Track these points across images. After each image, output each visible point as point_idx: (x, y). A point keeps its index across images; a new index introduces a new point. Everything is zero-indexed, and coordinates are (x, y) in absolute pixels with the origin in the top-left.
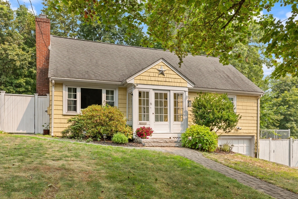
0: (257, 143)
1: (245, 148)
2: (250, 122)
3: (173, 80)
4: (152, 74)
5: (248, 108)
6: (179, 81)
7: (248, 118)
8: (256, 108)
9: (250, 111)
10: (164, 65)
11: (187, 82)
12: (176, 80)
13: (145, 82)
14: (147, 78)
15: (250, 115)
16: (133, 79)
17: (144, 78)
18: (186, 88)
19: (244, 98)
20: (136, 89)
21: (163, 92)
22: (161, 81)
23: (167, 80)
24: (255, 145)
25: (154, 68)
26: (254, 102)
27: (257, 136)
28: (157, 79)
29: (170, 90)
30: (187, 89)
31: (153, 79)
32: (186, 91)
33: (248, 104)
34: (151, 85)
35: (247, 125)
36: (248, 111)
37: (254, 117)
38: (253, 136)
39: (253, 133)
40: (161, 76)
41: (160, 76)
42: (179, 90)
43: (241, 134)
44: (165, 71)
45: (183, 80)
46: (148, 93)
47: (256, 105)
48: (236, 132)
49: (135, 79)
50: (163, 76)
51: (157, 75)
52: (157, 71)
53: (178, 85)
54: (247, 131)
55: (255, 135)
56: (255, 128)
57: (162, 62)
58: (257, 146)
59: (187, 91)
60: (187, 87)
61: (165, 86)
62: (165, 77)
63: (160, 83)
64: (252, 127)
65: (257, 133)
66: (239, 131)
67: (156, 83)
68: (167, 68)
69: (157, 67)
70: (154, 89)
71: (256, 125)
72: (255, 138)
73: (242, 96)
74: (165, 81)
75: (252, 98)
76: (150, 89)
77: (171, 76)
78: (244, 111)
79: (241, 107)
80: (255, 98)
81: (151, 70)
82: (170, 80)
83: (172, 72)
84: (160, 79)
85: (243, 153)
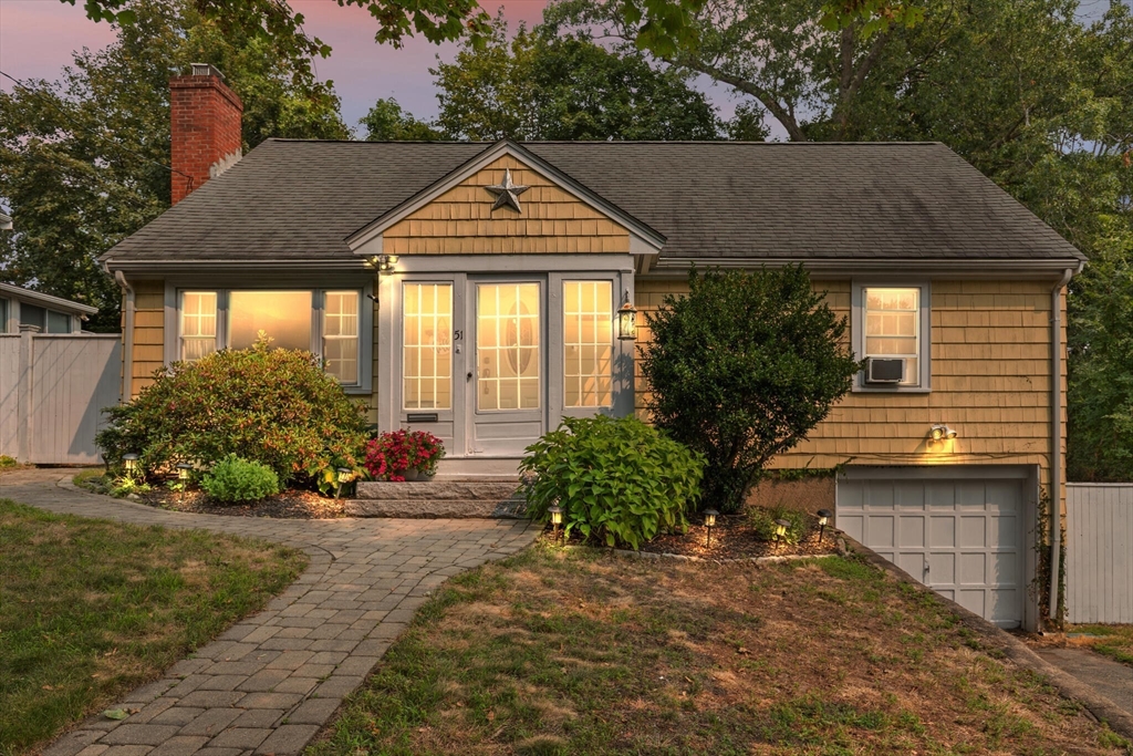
0: (1051, 500)
1: (993, 526)
2: (1011, 400)
3: (559, 228)
4: (463, 212)
5: (998, 336)
6: (587, 228)
7: (998, 384)
8: (1042, 336)
9: (1008, 352)
10: (519, 166)
11: (628, 233)
12: (572, 228)
13: (432, 247)
14: (438, 229)
15: (1010, 369)
16: (380, 239)
17: (426, 229)
19: (973, 289)
20: (393, 276)
21: (516, 282)
22: (504, 236)
23: (532, 228)
24: (1039, 511)
25: (471, 182)
26: (1034, 305)
27: (1051, 470)
30: (628, 264)
31: (466, 229)
32: (621, 269)
33: (996, 319)
35: (994, 415)
36: (996, 352)
37: (1032, 379)
38: (1031, 469)
39: (1027, 454)
40: (505, 213)
41: (496, 214)
42: (587, 270)
44: (519, 192)
45: (610, 224)
47: (1043, 319)
49: (385, 234)
50: (514, 215)
51: (485, 211)
52: (486, 193)
53: (582, 246)
55: (1043, 462)
56: (1043, 431)
57: (507, 154)
58: (1051, 516)
59: (630, 272)
60: (627, 254)
61: (525, 257)
62: (524, 215)
63: (498, 245)
64: (1020, 426)
65: (1051, 455)
67: (478, 246)
69: (483, 179)
70: (473, 274)
71: (1042, 415)
72: (1043, 477)
73: (961, 282)
74: (523, 236)
75: (1018, 289)
76: (457, 275)
77: (551, 212)
78: (976, 352)
79: (957, 336)
80: (1037, 289)
81: (460, 195)
82: (547, 228)
83: (555, 195)
84: (497, 228)
85: (980, 548)
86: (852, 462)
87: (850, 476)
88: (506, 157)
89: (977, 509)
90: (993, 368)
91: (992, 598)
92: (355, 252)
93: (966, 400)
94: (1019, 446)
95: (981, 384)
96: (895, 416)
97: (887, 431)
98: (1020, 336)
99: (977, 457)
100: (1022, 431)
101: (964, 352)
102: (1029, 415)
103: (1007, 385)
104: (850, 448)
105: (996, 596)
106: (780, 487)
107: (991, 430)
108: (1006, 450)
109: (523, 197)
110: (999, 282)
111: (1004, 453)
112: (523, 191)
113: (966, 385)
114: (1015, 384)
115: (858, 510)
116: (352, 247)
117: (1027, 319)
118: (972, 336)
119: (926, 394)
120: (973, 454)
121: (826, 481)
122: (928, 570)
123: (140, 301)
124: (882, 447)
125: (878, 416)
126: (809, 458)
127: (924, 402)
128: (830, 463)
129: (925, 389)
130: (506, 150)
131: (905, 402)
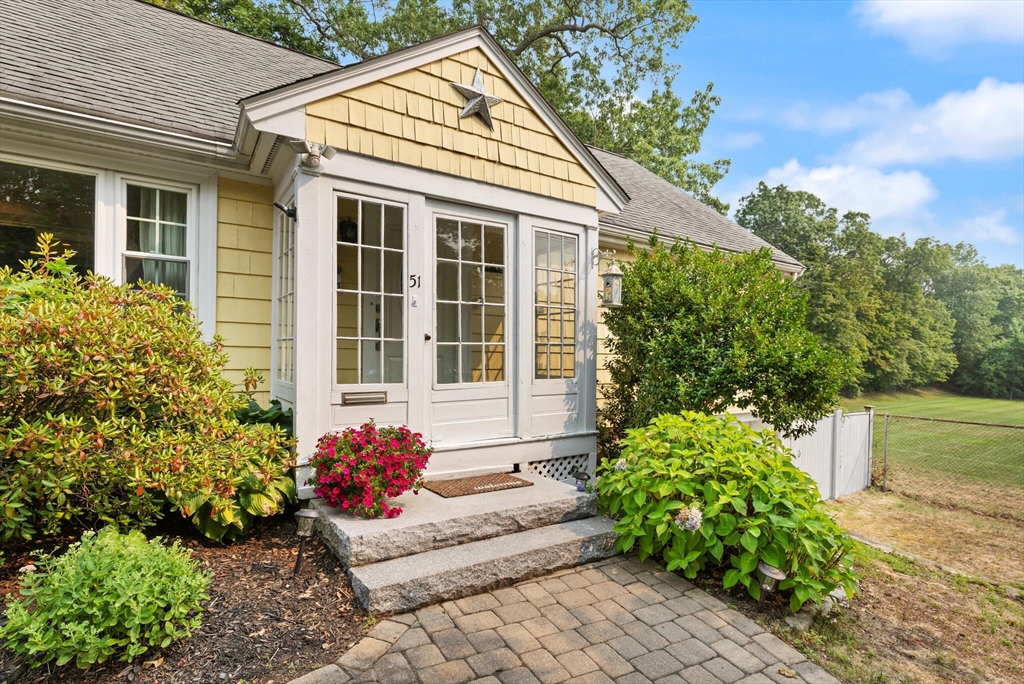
4: (422, 108)
6: (560, 170)
10: (491, 70)
11: (595, 185)
13: (382, 147)
14: (392, 124)
17: (375, 120)
18: (591, 211)
20: (320, 179)
22: (473, 156)
23: (506, 155)
28: (450, 139)
29: (515, 215)
30: (593, 220)
31: (427, 133)
32: (588, 224)
34: (415, 172)
40: (474, 125)
41: (465, 124)
45: (580, 170)
46: (396, 215)
50: (485, 132)
51: (451, 117)
52: (452, 92)
53: (555, 189)
57: (478, 48)
59: (594, 229)
60: (594, 208)
62: (496, 135)
63: (466, 167)
67: (445, 162)
68: (502, 90)
69: (450, 70)
70: (431, 199)
76: (412, 196)
81: (419, 83)
82: (521, 159)
83: (528, 119)
84: (466, 144)
88: (476, 53)
109: (498, 112)
130: (477, 42)
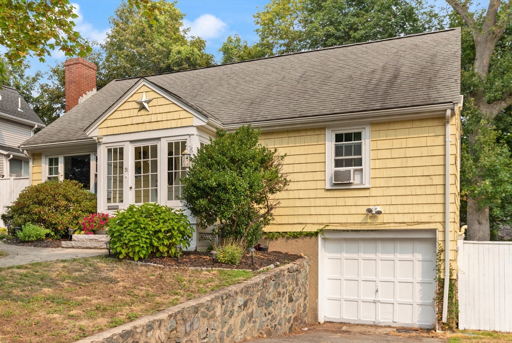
0: (444, 250)
1: (418, 266)
2: (419, 191)
3: (164, 117)
5: (410, 152)
6: (176, 115)
7: (411, 181)
9: (417, 162)
10: (148, 90)
11: (192, 116)
12: (170, 116)
15: (419, 172)
16: (97, 129)
17: (117, 122)
18: (192, 128)
19: (396, 126)
20: (102, 145)
21: (149, 144)
22: (143, 123)
23: (154, 118)
24: (437, 257)
25: (130, 100)
26: (433, 132)
27: (445, 232)
28: (136, 120)
29: (159, 139)
30: (194, 131)
31: (128, 121)
32: (191, 133)
33: (411, 142)
34: (126, 135)
35: (409, 200)
36: (410, 162)
37: (433, 177)
38: (434, 231)
39: (429, 223)
40: (143, 112)
41: (140, 113)
42: (176, 135)
43: (387, 225)
44: (148, 102)
45: (185, 112)
46: (121, 149)
47: (438, 140)
48: (369, 221)
49: (99, 127)
50: (146, 113)
51: (135, 112)
52: (136, 104)
53: (174, 124)
54: (407, 219)
55: (439, 227)
56: (439, 209)
57: (144, 85)
59: (195, 134)
60: (192, 126)
61: (151, 132)
62: (150, 112)
63: (140, 128)
64: (425, 206)
65: (444, 223)
66: (380, 219)
67: (133, 128)
68: (152, 95)
69: (135, 97)
70: (131, 142)
71: (438, 199)
72: (439, 236)
73: (389, 123)
74: (150, 122)
75: (424, 124)
76: (126, 142)
77: (161, 109)
78: (398, 163)
79: (387, 154)
80: (436, 123)
81: (126, 106)
82: (159, 117)
83: (163, 101)
84: (140, 120)
85: (410, 279)
86: (327, 228)
87: (327, 236)
88: (144, 87)
89: (409, 256)
90: (408, 172)
91: (418, 310)
92: (89, 136)
93: (392, 191)
94: (424, 218)
95: (401, 182)
96: (350, 202)
97: (346, 210)
98: (425, 152)
99: (398, 225)
100: (426, 209)
101: (391, 163)
102: (431, 199)
103: (417, 181)
104: (325, 220)
105: (420, 309)
106: (289, 241)
107: (406, 209)
108: (416, 221)
109: (150, 104)
110: (413, 120)
111: (414, 222)
112: (150, 101)
113: (392, 182)
114: (422, 181)
115: (338, 255)
116: (87, 134)
117: (430, 141)
118: (396, 154)
119: (368, 189)
120: (395, 223)
121: (314, 238)
122: (377, 291)
123: (35, 163)
124: (343, 219)
125: (341, 202)
126: (304, 226)
127: (366, 193)
128: (314, 229)
129: (367, 186)
130: (144, 83)
131: (356, 193)
